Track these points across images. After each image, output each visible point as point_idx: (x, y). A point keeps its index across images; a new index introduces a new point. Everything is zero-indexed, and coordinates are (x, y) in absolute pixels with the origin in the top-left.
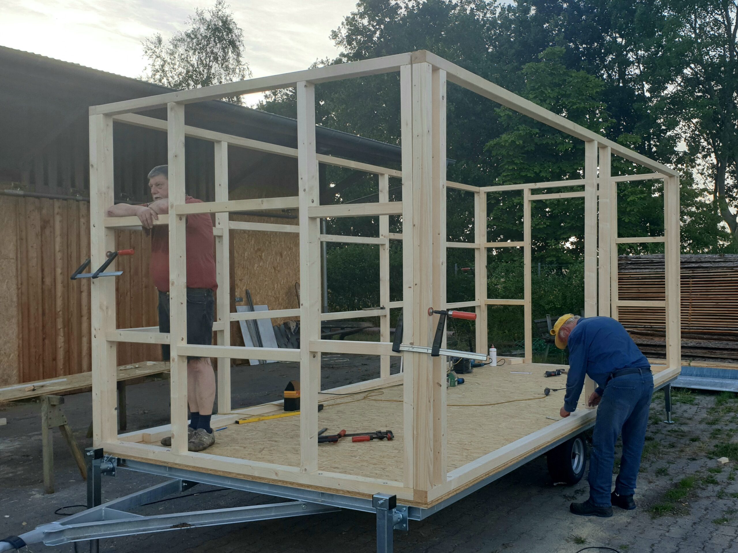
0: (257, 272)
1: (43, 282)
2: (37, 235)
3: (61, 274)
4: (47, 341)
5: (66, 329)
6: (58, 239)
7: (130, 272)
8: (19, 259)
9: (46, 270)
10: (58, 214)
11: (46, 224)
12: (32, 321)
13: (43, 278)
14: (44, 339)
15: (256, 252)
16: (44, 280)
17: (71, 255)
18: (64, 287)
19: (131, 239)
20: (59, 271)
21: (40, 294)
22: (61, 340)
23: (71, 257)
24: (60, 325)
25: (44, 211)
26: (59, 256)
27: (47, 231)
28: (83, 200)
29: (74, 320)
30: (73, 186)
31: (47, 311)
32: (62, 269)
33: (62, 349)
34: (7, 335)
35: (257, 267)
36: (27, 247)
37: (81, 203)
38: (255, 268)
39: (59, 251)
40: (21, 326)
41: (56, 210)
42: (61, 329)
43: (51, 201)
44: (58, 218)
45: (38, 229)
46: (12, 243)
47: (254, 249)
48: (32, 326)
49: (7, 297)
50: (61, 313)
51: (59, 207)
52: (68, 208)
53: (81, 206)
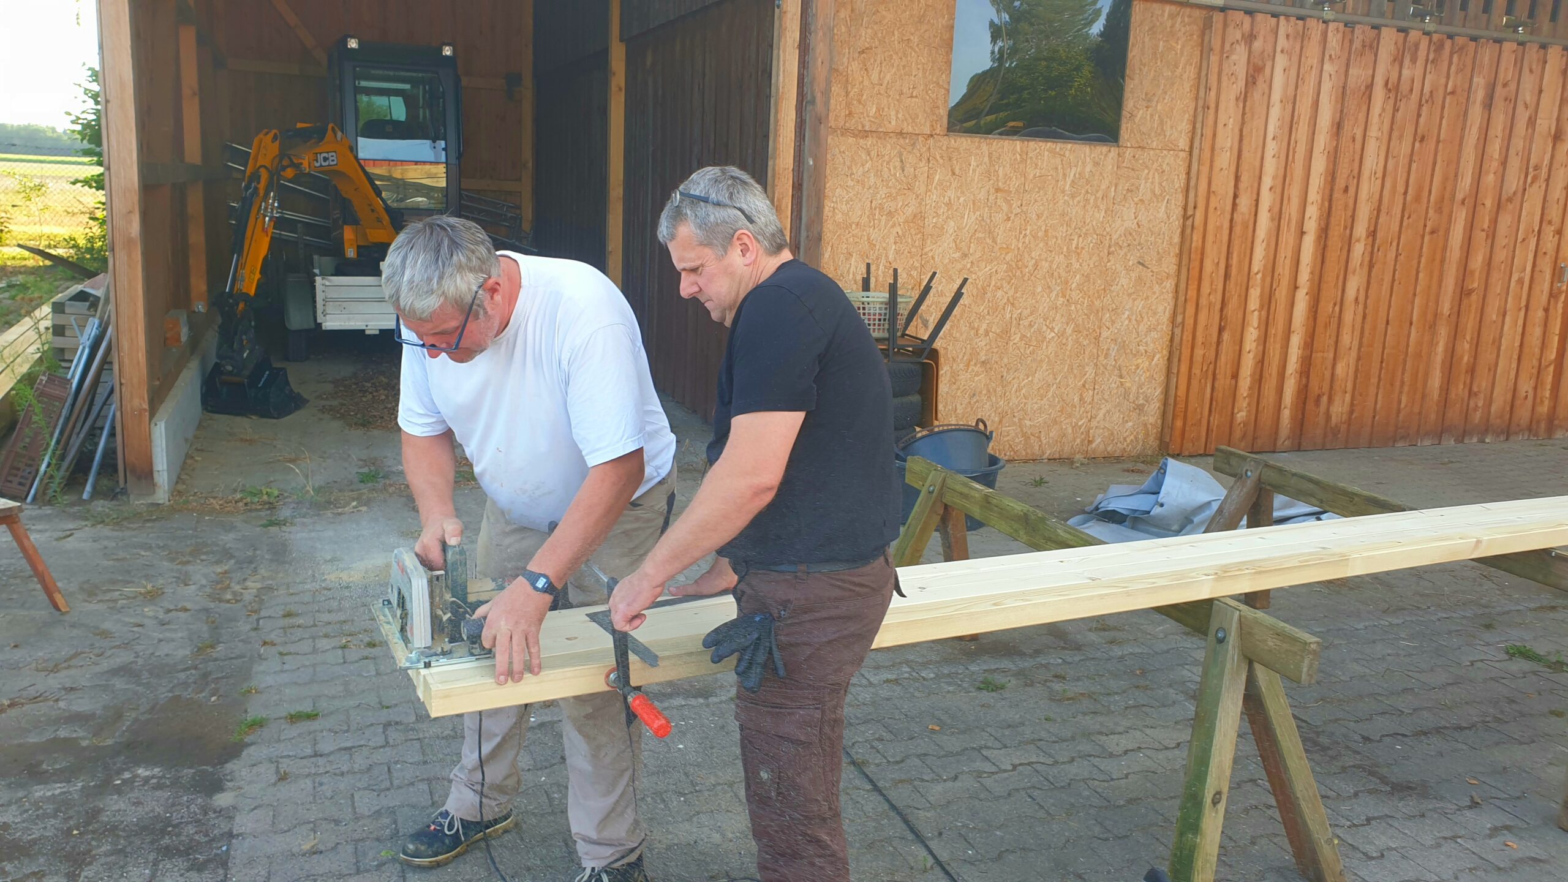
1: (1234, 205)
2: (1237, 99)
3: (1271, 189)
4: (1226, 336)
5: (1264, 313)
6: (1275, 112)
7: (1405, 193)
8: (1196, 152)
9: (1245, 178)
10: (1282, 51)
11: (1255, 73)
12: (1206, 289)
13: (1235, 196)
14: (1221, 330)
16: (1237, 201)
17: (1294, 149)
18: (1272, 219)
19: (1419, 115)
20: (1267, 182)
21: (1226, 232)
22: (1252, 334)
23: (1294, 152)
24: (1254, 303)
25: (1257, 45)
26: (1271, 147)
27: (1257, 92)
29: (1282, 294)
31: (1234, 271)
32: (1274, 178)
33: (1251, 355)
34: (1155, 313)
36: (1216, 122)
37: (1332, 26)
39: (1274, 139)
40: (1182, 298)
41: (1282, 42)
42: (1256, 313)
43: (1274, 20)
44: (1281, 61)
45: (1241, 84)
46: (1187, 116)
48: (1203, 301)
49: (1164, 234)
50: (1259, 276)
51: (1288, 36)
52: (1303, 37)
53: (1330, 34)
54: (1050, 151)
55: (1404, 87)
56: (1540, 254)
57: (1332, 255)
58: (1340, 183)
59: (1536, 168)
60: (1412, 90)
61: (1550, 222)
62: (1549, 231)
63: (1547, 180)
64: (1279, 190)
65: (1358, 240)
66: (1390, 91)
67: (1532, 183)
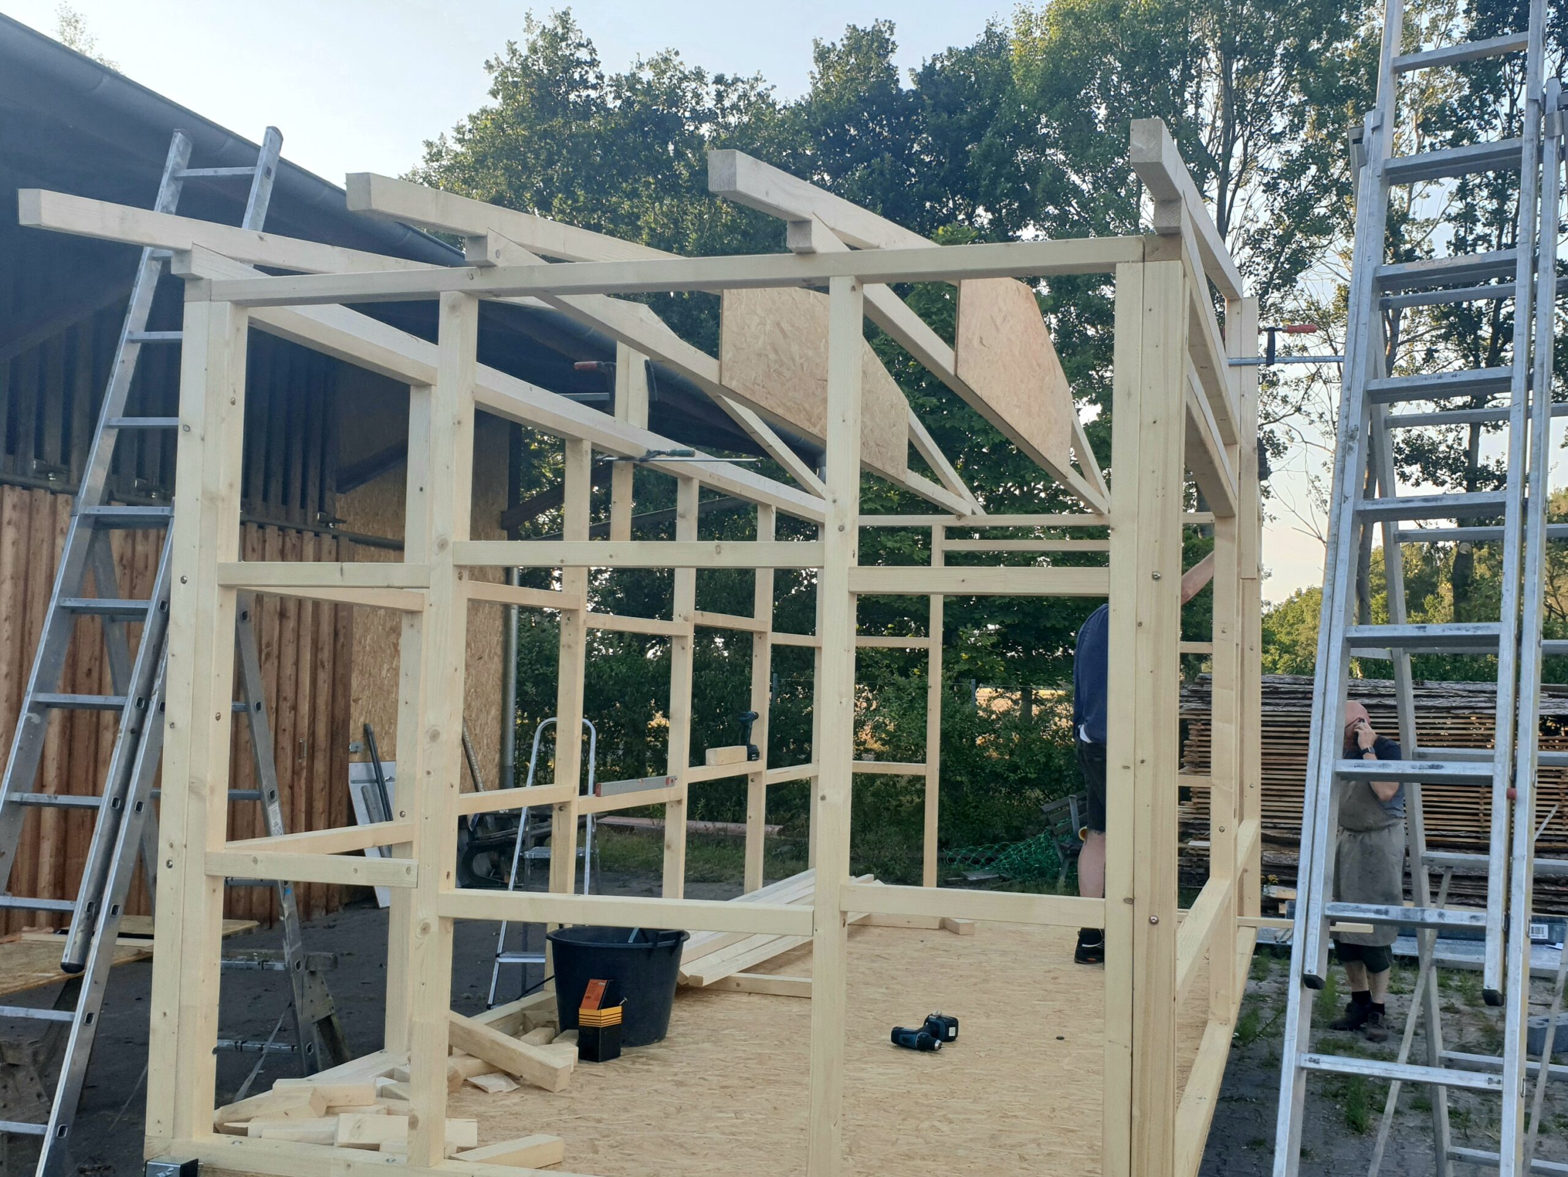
0: (386, 682)
10: (9, 523)
15: (388, 636)
28: (62, 492)
30: (39, 455)
35: (388, 671)
38: (384, 673)
41: (8, 514)
44: (8, 533)
47: (384, 629)
51: (14, 507)
56: (280, 732)
58: (83, 667)
60: (146, 567)
63: (279, 657)
67: (266, 659)
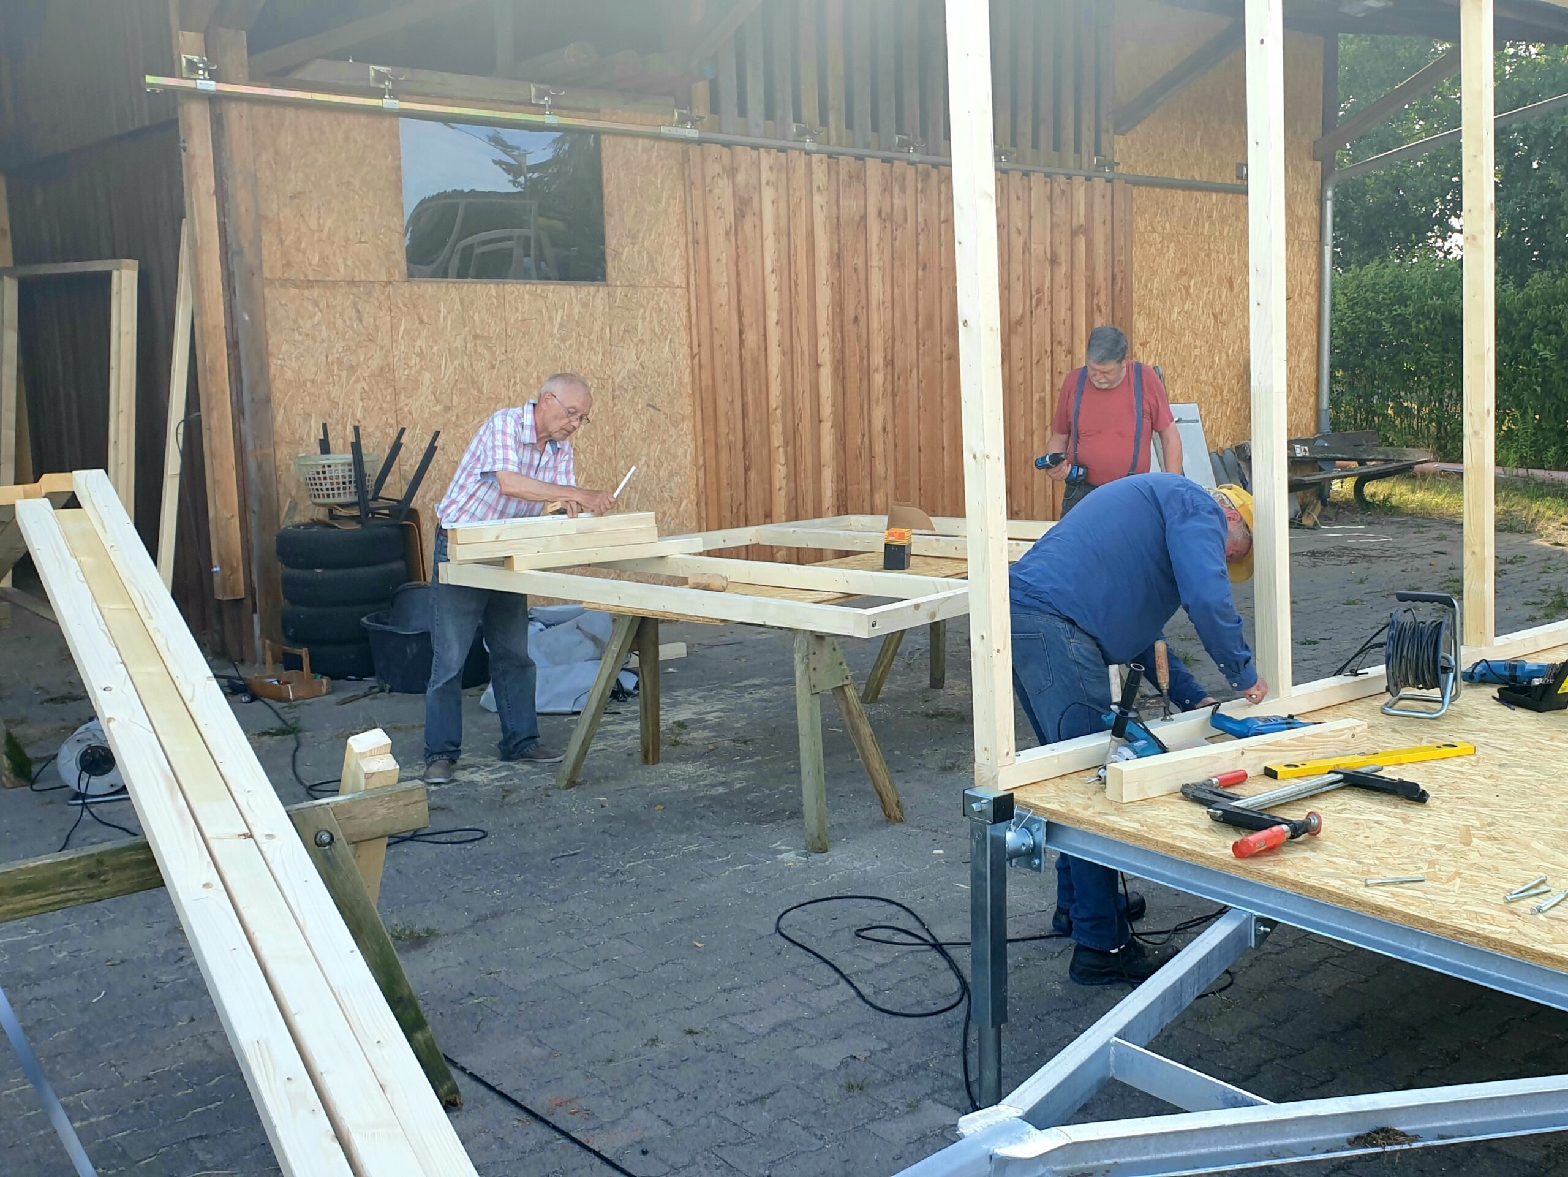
0: (1177, 325)
1: (741, 341)
2: (727, 233)
3: (777, 323)
4: (752, 475)
5: (790, 449)
6: (770, 244)
7: (917, 321)
8: (692, 288)
9: (747, 312)
10: (767, 184)
11: (743, 206)
12: (723, 428)
13: (741, 332)
14: (747, 470)
15: (1178, 278)
16: (744, 337)
17: (796, 282)
18: (784, 354)
19: (918, 244)
20: (773, 316)
21: (736, 369)
22: (780, 472)
23: (796, 285)
24: (777, 440)
25: (741, 178)
26: (772, 282)
27: (748, 226)
28: (817, 152)
29: (806, 427)
30: (797, 119)
31: (751, 408)
32: (780, 311)
33: (783, 493)
34: (675, 457)
35: (1179, 313)
36: (708, 258)
37: (815, 158)
38: (1174, 316)
39: (772, 272)
40: (700, 440)
41: (766, 175)
42: (781, 450)
43: (755, 152)
44: (768, 194)
45: (730, 218)
46: (678, 251)
47: (1172, 272)
48: (723, 441)
49: (672, 374)
50: (779, 412)
51: (771, 168)
52: (788, 169)
53: (815, 166)
54: (530, 293)
55: (898, 216)
56: (1056, 374)
57: (852, 387)
58: (850, 314)
59: (1038, 291)
60: (906, 220)
61: (1060, 343)
62: (1060, 351)
63: (1051, 302)
64: (787, 324)
65: (877, 370)
66: (885, 221)
67: (1037, 305)
